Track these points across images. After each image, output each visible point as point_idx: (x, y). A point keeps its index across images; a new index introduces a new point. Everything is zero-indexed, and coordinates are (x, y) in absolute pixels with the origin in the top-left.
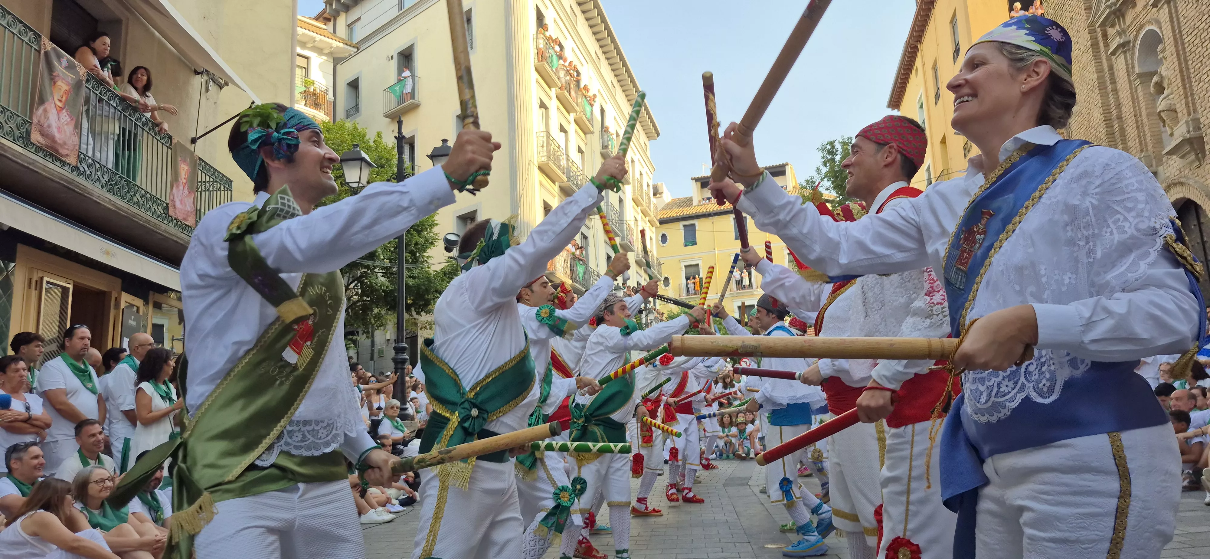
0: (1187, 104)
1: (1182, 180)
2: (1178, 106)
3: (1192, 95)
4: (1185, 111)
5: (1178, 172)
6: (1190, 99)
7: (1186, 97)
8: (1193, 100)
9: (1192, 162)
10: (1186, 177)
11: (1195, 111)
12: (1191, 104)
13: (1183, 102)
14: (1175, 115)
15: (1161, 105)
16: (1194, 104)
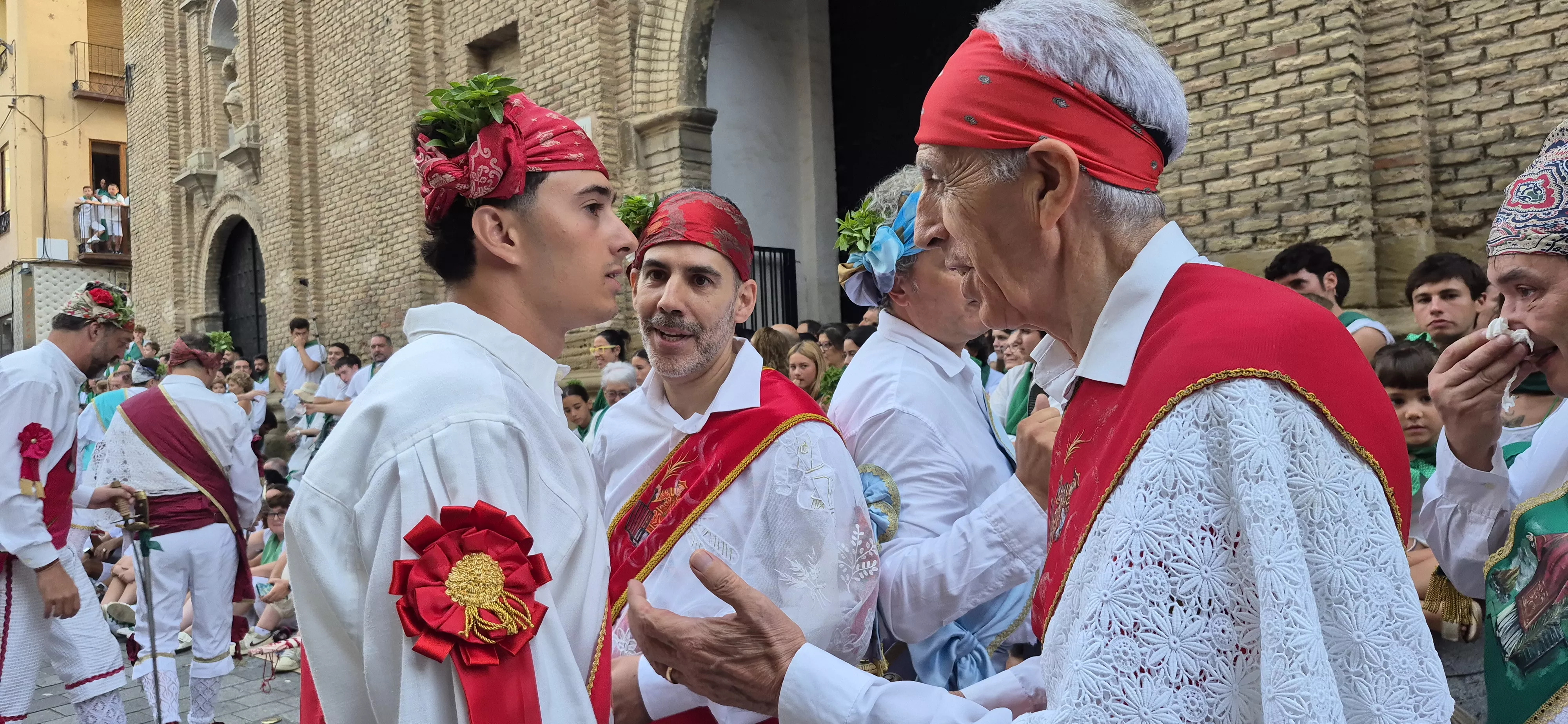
0: (252, 104)
1: (238, 194)
2: (244, 103)
3: (256, 96)
4: (249, 113)
5: (236, 183)
6: (254, 100)
7: (252, 96)
8: (256, 102)
9: (249, 176)
10: (243, 191)
11: (257, 116)
12: (254, 107)
13: (248, 101)
14: (239, 114)
15: (230, 95)
16: (257, 108)
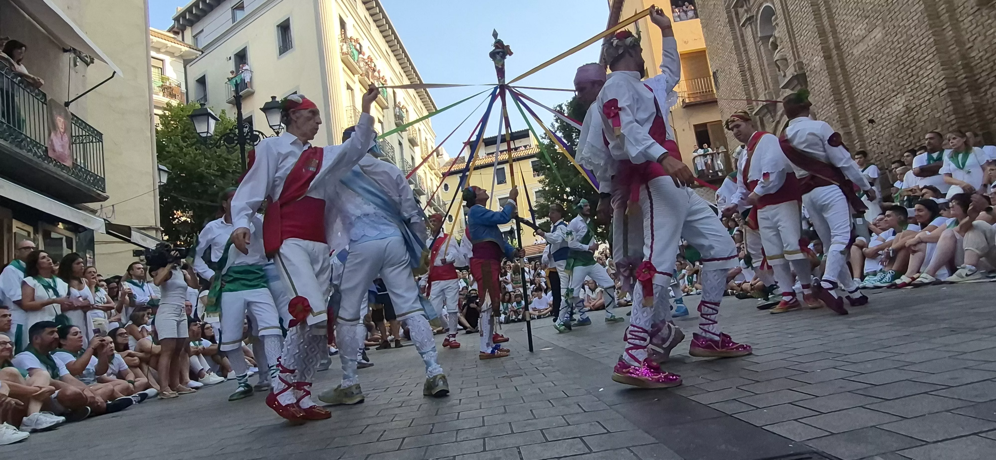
0: (793, 52)
2: (788, 55)
3: (796, 46)
4: (792, 58)
6: (795, 49)
7: (793, 48)
8: (797, 49)
11: (799, 57)
12: (796, 53)
13: (791, 51)
14: (786, 62)
15: (777, 56)
16: (798, 53)
